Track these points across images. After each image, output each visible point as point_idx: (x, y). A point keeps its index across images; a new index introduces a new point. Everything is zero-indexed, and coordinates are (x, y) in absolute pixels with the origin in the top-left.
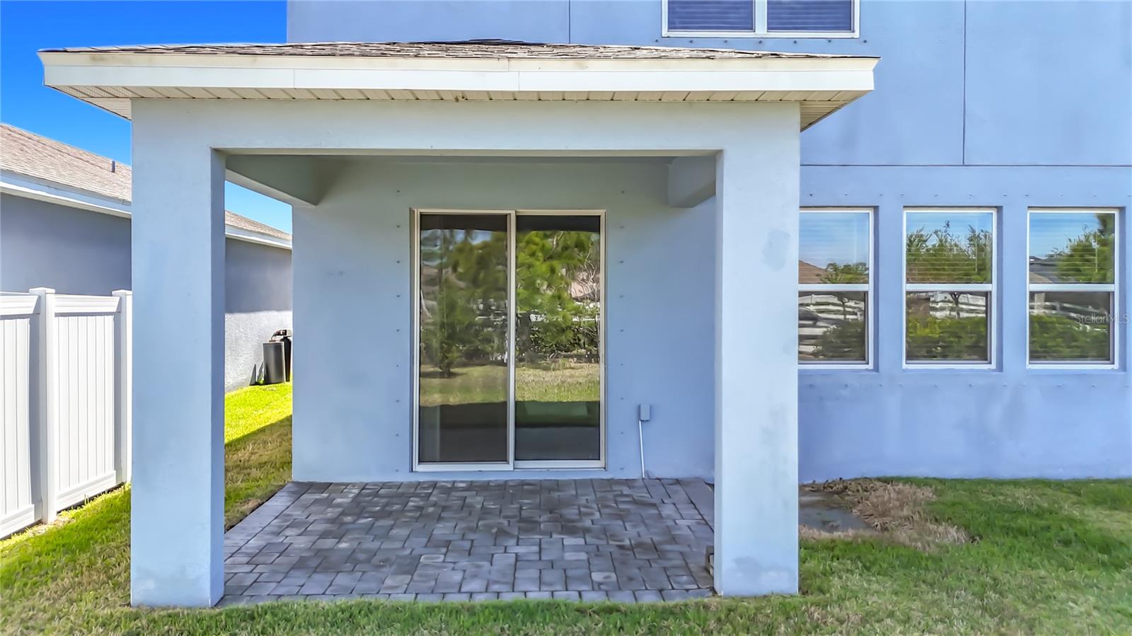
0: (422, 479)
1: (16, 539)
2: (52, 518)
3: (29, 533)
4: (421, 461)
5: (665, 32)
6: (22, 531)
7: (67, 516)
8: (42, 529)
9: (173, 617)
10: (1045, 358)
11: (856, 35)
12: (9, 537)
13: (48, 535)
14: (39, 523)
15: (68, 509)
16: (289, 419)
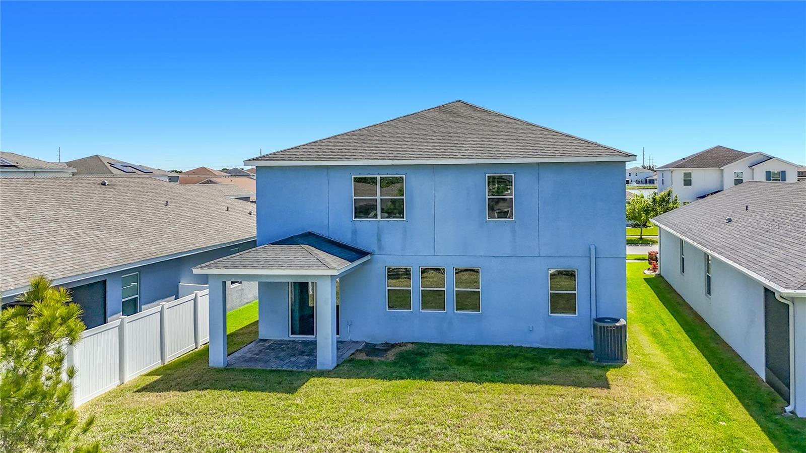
0: (291, 339)
1: (191, 352)
2: (199, 347)
3: (194, 351)
4: (292, 334)
5: (354, 219)
6: (192, 350)
7: (203, 346)
8: (197, 350)
9: (215, 369)
10: (463, 309)
11: (405, 219)
12: (189, 352)
13: (198, 351)
14: (196, 348)
15: (203, 345)
16: (258, 321)
